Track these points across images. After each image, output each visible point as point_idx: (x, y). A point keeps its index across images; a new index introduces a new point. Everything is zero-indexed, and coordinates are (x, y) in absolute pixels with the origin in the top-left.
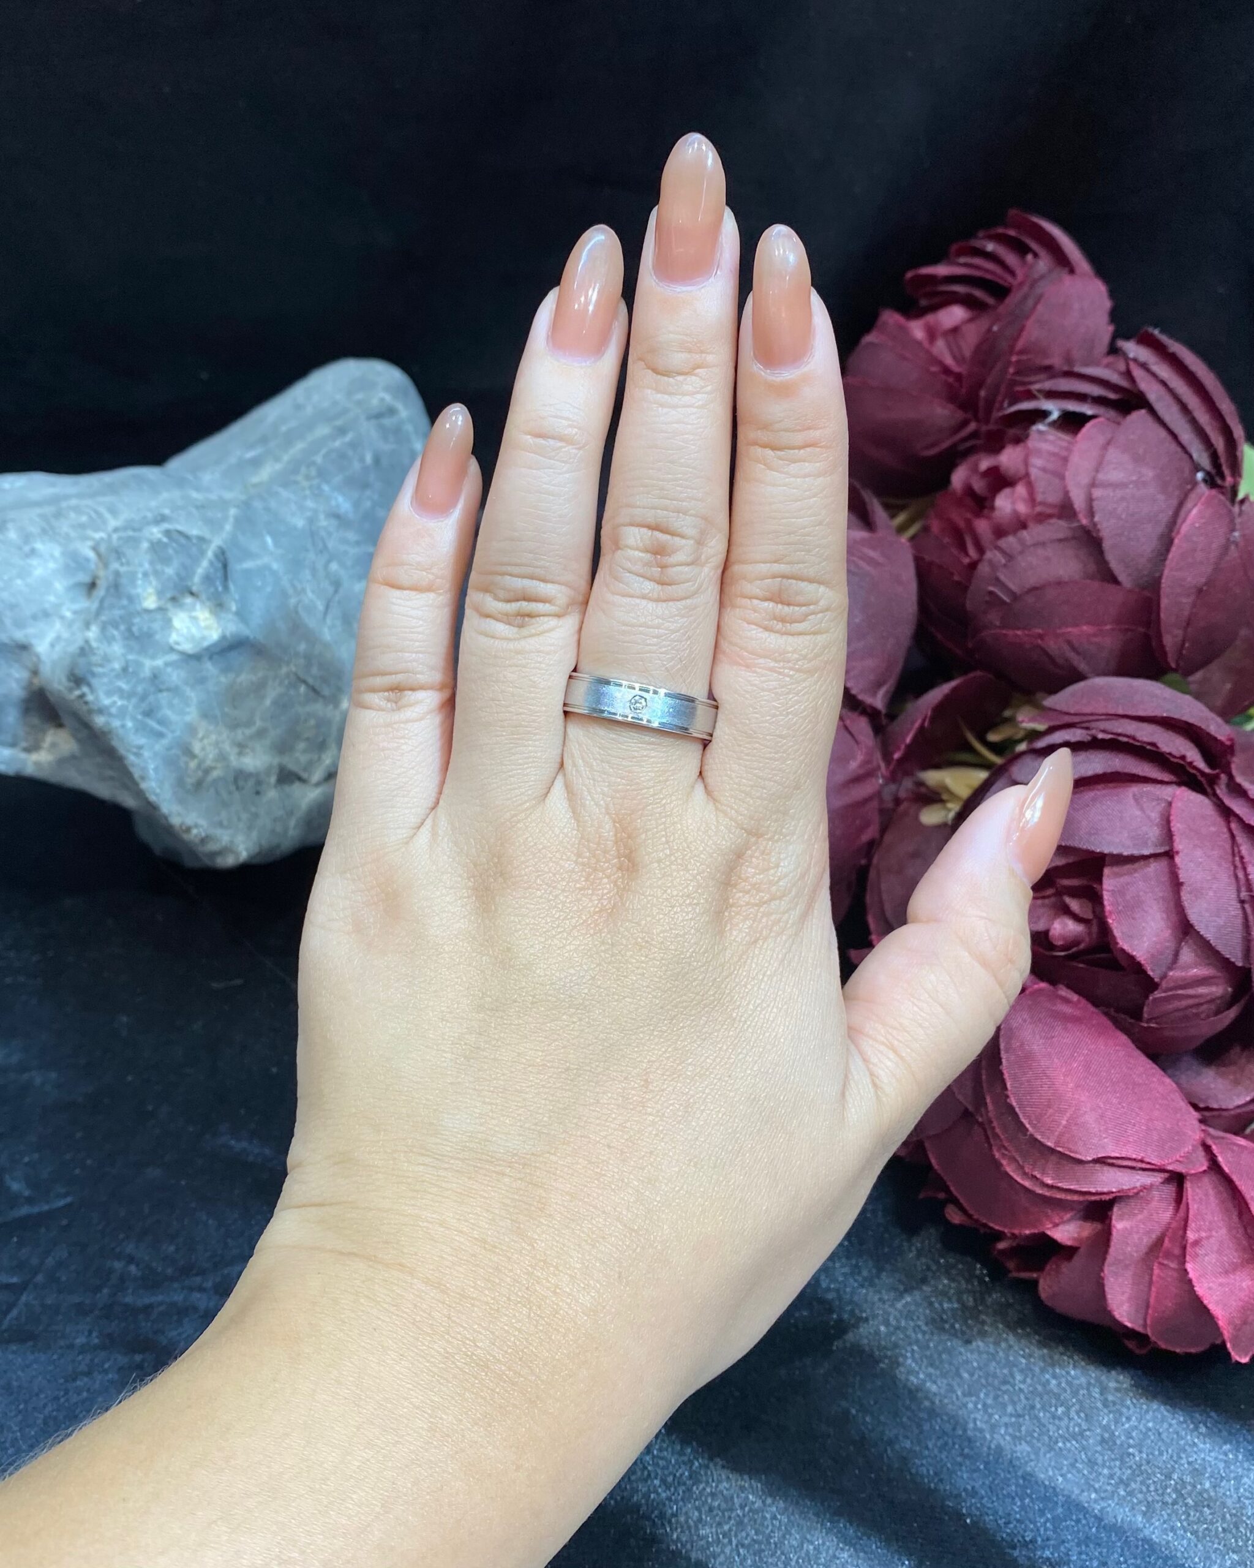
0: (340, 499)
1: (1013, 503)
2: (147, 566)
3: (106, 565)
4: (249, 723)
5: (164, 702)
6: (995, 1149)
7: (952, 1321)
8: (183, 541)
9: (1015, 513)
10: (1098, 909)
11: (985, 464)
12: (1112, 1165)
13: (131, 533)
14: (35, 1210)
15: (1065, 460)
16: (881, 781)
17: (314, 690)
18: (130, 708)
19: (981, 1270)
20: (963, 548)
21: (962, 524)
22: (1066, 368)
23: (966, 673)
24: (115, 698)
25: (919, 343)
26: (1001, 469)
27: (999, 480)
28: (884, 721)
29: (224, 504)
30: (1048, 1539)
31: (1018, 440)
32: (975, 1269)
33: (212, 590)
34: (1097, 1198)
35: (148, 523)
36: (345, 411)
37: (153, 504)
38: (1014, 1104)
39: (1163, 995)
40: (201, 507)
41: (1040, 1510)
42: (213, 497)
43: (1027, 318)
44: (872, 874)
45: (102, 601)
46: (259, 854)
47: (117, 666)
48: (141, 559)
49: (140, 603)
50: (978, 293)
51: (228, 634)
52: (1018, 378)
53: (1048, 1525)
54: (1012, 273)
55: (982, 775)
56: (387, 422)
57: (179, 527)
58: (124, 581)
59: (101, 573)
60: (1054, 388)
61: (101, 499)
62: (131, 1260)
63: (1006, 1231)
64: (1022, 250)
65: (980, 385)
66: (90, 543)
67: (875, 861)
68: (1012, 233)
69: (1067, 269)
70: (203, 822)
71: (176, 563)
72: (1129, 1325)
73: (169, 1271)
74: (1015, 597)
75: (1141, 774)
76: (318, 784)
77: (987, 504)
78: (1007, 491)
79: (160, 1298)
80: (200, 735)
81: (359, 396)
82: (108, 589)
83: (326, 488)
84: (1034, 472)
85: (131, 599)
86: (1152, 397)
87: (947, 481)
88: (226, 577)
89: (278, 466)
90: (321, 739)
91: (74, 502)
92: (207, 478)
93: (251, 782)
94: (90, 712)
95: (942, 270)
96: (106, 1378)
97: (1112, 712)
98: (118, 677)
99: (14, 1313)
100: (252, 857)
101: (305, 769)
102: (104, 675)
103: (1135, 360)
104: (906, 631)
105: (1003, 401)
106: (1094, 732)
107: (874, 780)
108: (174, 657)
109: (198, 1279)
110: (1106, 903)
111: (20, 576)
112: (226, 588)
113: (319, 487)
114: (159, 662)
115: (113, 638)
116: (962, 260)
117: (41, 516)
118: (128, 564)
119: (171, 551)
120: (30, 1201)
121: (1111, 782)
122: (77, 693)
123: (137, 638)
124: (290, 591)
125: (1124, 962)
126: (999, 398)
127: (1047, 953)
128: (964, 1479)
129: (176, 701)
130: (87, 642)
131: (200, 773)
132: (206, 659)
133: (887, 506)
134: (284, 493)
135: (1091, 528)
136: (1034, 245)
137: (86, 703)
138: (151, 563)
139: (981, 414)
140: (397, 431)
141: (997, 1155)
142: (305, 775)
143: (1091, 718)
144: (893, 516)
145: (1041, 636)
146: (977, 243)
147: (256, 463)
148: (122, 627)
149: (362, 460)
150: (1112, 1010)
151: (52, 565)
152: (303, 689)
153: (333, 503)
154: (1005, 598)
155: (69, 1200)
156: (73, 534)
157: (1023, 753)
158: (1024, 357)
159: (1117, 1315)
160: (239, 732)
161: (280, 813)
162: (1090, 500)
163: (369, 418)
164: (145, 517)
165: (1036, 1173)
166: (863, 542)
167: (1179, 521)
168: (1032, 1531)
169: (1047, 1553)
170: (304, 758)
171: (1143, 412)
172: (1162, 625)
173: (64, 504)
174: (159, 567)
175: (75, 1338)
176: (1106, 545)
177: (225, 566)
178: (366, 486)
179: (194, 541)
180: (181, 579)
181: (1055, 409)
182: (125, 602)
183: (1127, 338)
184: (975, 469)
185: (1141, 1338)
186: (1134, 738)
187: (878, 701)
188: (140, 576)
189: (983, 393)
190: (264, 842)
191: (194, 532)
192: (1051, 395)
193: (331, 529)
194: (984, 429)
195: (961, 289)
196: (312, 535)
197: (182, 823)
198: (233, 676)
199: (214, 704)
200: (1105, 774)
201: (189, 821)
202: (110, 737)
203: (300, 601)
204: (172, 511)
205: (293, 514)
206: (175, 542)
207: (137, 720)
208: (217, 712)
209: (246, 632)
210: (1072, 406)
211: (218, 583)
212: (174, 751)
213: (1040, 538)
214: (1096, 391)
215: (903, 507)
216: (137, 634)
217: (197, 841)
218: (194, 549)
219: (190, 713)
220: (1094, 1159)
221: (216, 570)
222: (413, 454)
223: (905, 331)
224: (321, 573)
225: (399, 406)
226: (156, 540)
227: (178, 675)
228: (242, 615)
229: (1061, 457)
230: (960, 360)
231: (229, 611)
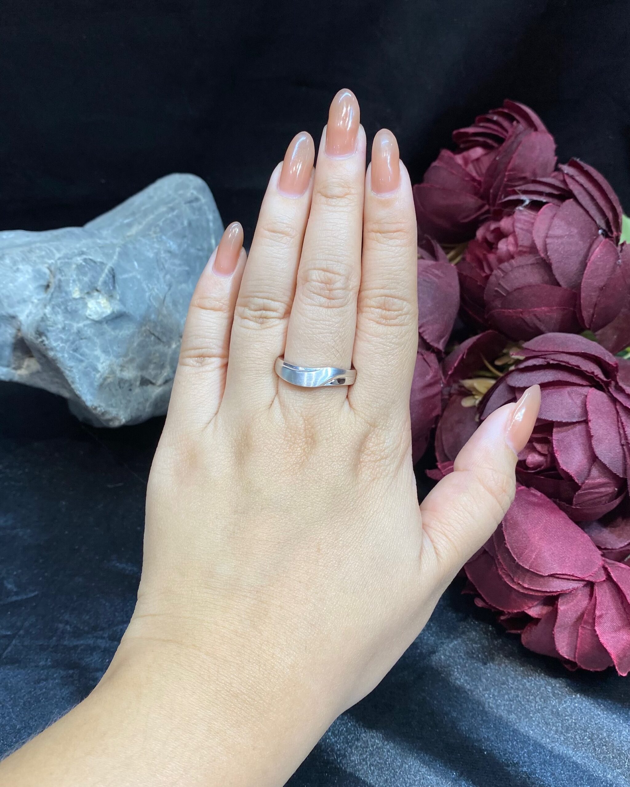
0: (171, 243)
1: (507, 246)
2: (75, 276)
3: (54, 277)
4: (126, 355)
5: (83, 345)
6: (499, 570)
7: (477, 653)
8: (93, 264)
9: (508, 251)
10: (550, 449)
11: (493, 226)
12: (558, 578)
13: (67, 260)
14: (19, 598)
15: (533, 224)
16: (442, 385)
17: (159, 339)
18: (67, 347)
19: (492, 627)
20: (482, 269)
21: (481, 256)
22: (533, 178)
23: (483, 331)
24: (59, 343)
25: (459, 166)
26: (501, 229)
27: (500, 234)
28: (443, 356)
29: (113, 246)
30: (525, 762)
31: (510, 214)
32: (489, 627)
33: (107, 288)
34: (550, 594)
35: (76, 255)
36: (174, 199)
37: (78, 245)
38: (509, 547)
39: (583, 492)
40: (102, 247)
41: (521, 747)
42: (108, 242)
43: (514, 153)
44: (438, 432)
45: (52, 294)
46: (131, 420)
47: (60, 326)
48: (72, 273)
49: (71, 295)
50: (490, 141)
51: (115, 311)
52: (509, 183)
53: (525, 755)
54: (506, 131)
55: (493, 382)
56: (195, 205)
57: (91, 257)
58: (63, 284)
59: (52, 280)
60: (526, 189)
61: (51, 243)
62: (67, 623)
63: (505, 611)
64: (511, 119)
65: (490, 187)
66: (46, 265)
67: (439, 425)
68: (506, 111)
69: (533, 129)
70: (103, 404)
71: (89, 275)
72: (567, 657)
73: (86, 629)
74: (508, 293)
75: (571, 381)
76: (160, 386)
77: (494, 246)
78: (504, 240)
79: (82, 642)
80: (101, 361)
81: (181, 192)
82: (55, 288)
84: (517, 230)
85: (67, 293)
86: (576, 192)
87: (474, 235)
88: (114, 282)
89: (141, 227)
90: (162, 363)
91: (38, 245)
92: (105, 233)
93: (127, 385)
94: (47, 349)
95: (471, 130)
96: (55, 682)
97: (557, 350)
98: (60, 332)
99: (9, 649)
100: (127, 422)
101: (154, 378)
102: (54, 331)
103: (567, 174)
104: (453, 310)
105: (502, 195)
106: (548, 360)
107: (438, 385)
108: (88, 322)
109: (101, 633)
110: (554, 446)
111: (12, 282)
112: (114, 287)
113: (161, 237)
114: (81, 325)
115: (58, 313)
116: (481, 124)
117: (21, 252)
118: (65, 275)
119: (86, 269)
120: (17, 594)
121: (557, 385)
122: (40, 340)
123: (70, 313)
124: (147, 289)
125: (563, 475)
126: (500, 193)
127: (525, 471)
128: (484, 733)
129: (89, 344)
130: (45, 314)
131: (101, 380)
132: (104, 323)
133: (444, 248)
134: (143, 240)
135: (546, 259)
136: (518, 117)
137: (44, 345)
138: (77, 275)
139: (491, 201)
140: (200, 209)
141: (500, 573)
142: (154, 381)
143: (546, 353)
144: (447, 253)
145: (521, 313)
146: (489, 116)
147: (130, 225)
148: (63, 307)
149: (182, 224)
150: (558, 500)
151: (27, 276)
152: (153, 338)
153: (168, 245)
154: (503, 294)
155: (36, 593)
156: (38, 261)
157: (513, 371)
158: (511, 173)
159: (561, 654)
160: (121, 359)
161: (141, 400)
162: (545, 245)
163: (186, 203)
164: (74, 252)
165: (520, 582)
166: (432, 266)
167: (590, 254)
168: (517, 758)
169: (525, 769)
170: (153, 373)
171: (572, 200)
172: (582, 306)
173: (33, 246)
174: (81, 277)
175: (39, 662)
176: (554, 267)
177: (114, 277)
178: (184, 237)
179: (98, 264)
180: (92, 283)
181: (527, 199)
182: (64, 295)
183: (564, 163)
185: (573, 664)
186: (568, 363)
187: (440, 346)
188: (71, 281)
189: (491, 191)
190: (134, 415)
191: (99, 260)
192: (525, 192)
193: (167, 258)
194: (492, 209)
195: (480, 139)
196: (157, 261)
197: (93, 405)
198: (117, 331)
199: (109, 346)
200: (553, 381)
201: (96, 404)
202: (56, 362)
203: (151, 294)
204: (87, 250)
205: (148, 251)
206: (89, 265)
207: (70, 353)
208: (110, 349)
209: (124, 310)
210: (536, 198)
211: (110, 285)
212: (88, 369)
213: (521, 264)
214: (548, 190)
215: (452, 249)
216: (70, 311)
217: (100, 414)
218: (98, 268)
219: (96, 350)
220: (549, 575)
221: (109, 279)
222: (208, 221)
223: (452, 159)
224: (162, 280)
225: (201, 197)
226: (79, 264)
227: (91, 331)
228: (122, 301)
229: (530, 223)
230: (480, 174)
231: (115, 299)
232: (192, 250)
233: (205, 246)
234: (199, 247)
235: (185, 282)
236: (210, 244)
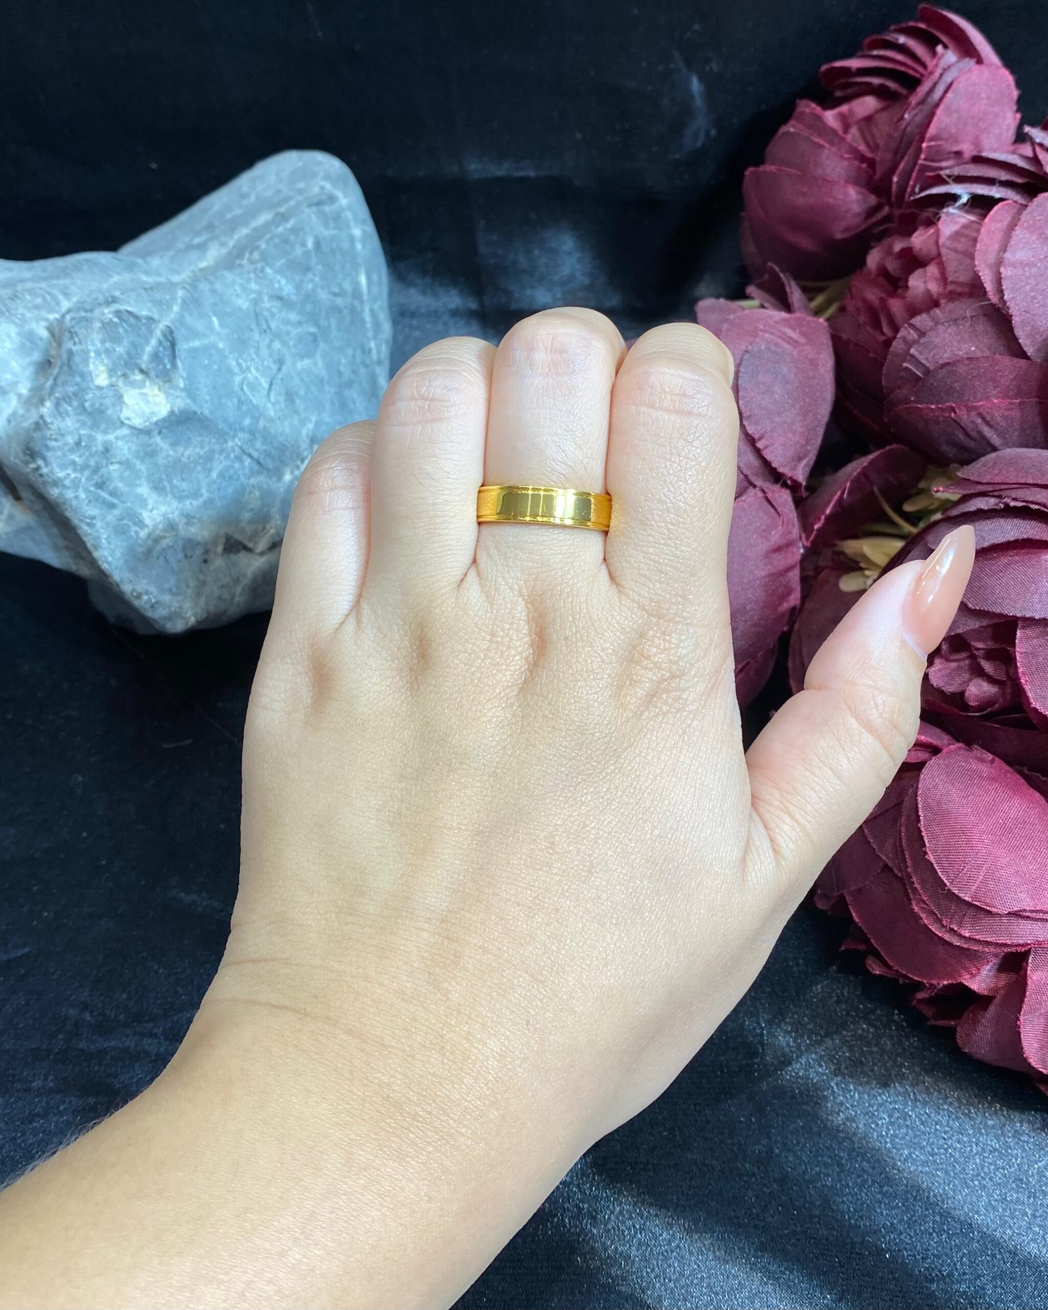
0: (283, 282)
1: (925, 282)
2: (99, 345)
3: (59, 345)
4: (196, 495)
5: (115, 475)
6: (914, 903)
8: (132, 320)
9: (928, 292)
10: (1011, 671)
11: (898, 246)
12: (1028, 918)
13: (83, 314)
15: (975, 240)
16: (802, 551)
17: (259, 463)
18: (83, 480)
19: (898, 1015)
20: (877, 326)
21: (877, 303)
22: (975, 153)
23: (883, 447)
24: (69, 471)
25: (834, 131)
26: (914, 250)
27: (912, 261)
28: (805, 493)
29: (172, 286)
30: (964, 1274)
31: (929, 223)
32: (893, 1014)
33: (161, 367)
34: (1013, 950)
35: (100, 305)
36: (287, 199)
37: (105, 286)
38: (933, 860)
40: (151, 289)
41: (956, 1245)
42: (162, 280)
43: (937, 105)
44: (794, 639)
45: (55, 379)
46: (207, 619)
47: (70, 440)
48: (94, 340)
49: (92, 380)
50: (892, 85)
51: (176, 410)
52: (929, 164)
53: (965, 1260)
54: (924, 66)
55: (899, 544)
56: (327, 209)
57: (130, 309)
58: (77, 359)
59: (55, 352)
60: (962, 174)
61: (55, 282)
62: (85, 1007)
63: (925, 982)
64: (931, 42)
65: (892, 171)
66: (43, 324)
67: (797, 626)
68: (922, 26)
69: (975, 60)
70: (151, 588)
71: (126, 343)
73: (122, 1018)
74: (927, 372)
76: (262, 554)
77: (901, 283)
78: (919, 271)
79: (113, 1043)
80: (150, 507)
81: (301, 185)
82: (61, 367)
83: (268, 270)
84: (943, 251)
85: (82, 375)
87: (864, 263)
88: (174, 356)
89: (224, 251)
91: (29, 285)
92: (155, 262)
93: (199, 551)
94: (45, 483)
95: (854, 63)
96: (61, 1120)
97: (1023, 481)
98: (71, 450)
100: (199, 623)
101: (250, 539)
102: (58, 447)
103: (1041, 145)
104: (824, 410)
105: (914, 187)
106: (1006, 500)
107: (795, 550)
108: (125, 431)
109: (151, 1025)
110: (1018, 664)
112: (174, 365)
113: (262, 271)
115: (68, 415)
116: (875, 53)
118: (80, 342)
119: (121, 330)
121: (1023, 549)
122: (33, 466)
123: (90, 414)
124: (236, 370)
125: (1035, 720)
126: (911, 183)
127: (962, 713)
128: (884, 1217)
129: (127, 474)
130: (42, 417)
131: (150, 542)
132: (155, 433)
133: (805, 290)
134: (229, 276)
135: (1000, 306)
136: (944, 38)
137: (41, 475)
138: (103, 342)
139: (893, 199)
140: (337, 218)
141: (916, 909)
142: (250, 545)
143: (1003, 487)
144: (811, 299)
145: (953, 410)
146: (890, 37)
147: (202, 247)
148: (75, 404)
149: (304, 245)
150: (1025, 769)
151: (8, 345)
152: (247, 462)
153: (277, 286)
154: (919, 374)
155: (26, 950)
156: (28, 315)
157: (937, 523)
158: (933, 143)
159: (1033, 1064)
160: (188, 503)
161: (226, 580)
162: (998, 279)
163: (309, 206)
164: (96, 299)
165: (953, 926)
166: (784, 320)
168: (949, 1265)
169: (963, 1287)
170: (249, 529)
173: (19, 287)
174: (108, 345)
175: (32, 1082)
176: (1016, 321)
177: (173, 345)
178: (307, 269)
179: (144, 321)
180: (131, 356)
181: (964, 192)
182: (78, 379)
183: (1033, 125)
184: (889, 252)
187: (800, 474)
188: (92, 354)
189: (895, 179)
190: (212, 609)
191: (144, 313)
192: (960, 180)
193: (274, 310)
194: (897, 212)
195: (876, 81)
196: (257, 316)
197: (134, 590)
198: (180, 449)
199: (164, 477)
200: (1016, 541)
201: (139, 589)
202: (64, 507)
203: (244, 379)
204: (122, 294)
205: (238, 296)
206: (125, 322)
207: (90, 491)
208: (166, 483)
209: (194, 408)
210: (982, 190)
211: (166, 361)
212: (125, 522)
213: (954, 316)
214: (1004, 176)
215: (820, 290)
216: (89, 410)
217: (147, 606)
218: (143, 328)
219: (139, 485)
220: (1009, 913)
221: (165, 348)
222: (352, 239)
223: (819, 118)
224: (264, 352)
225: (339, 194)
226: (106, 321)
227: (129, 449)
228: (190, 391)
229: (969, 236)
230: (874, 147)
231: (177, 388)
232: (323, 296)
233: (347, 286)
234: (336, 290)
235: (309, 355)
236: (357, 284)
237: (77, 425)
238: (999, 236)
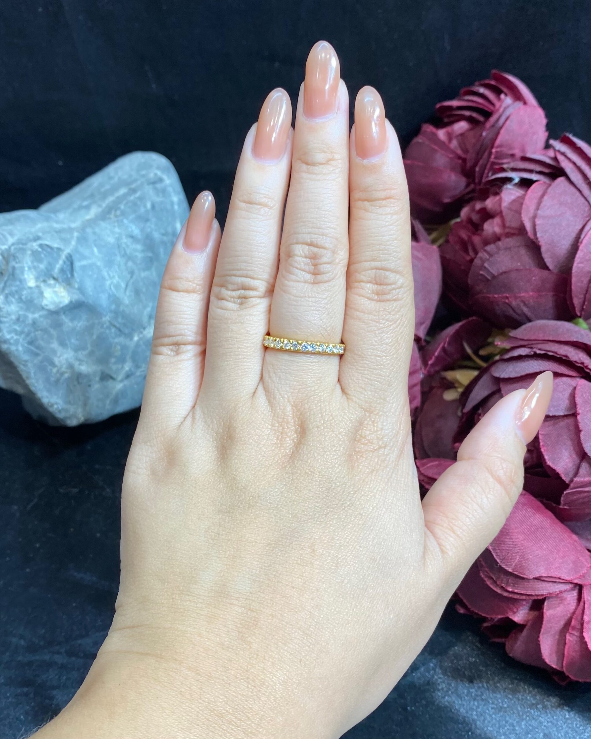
0: (134, 227)
1: (493, 227)
2: (30, 263)
3: (7, 263)
4: (85, 348)
5: (39, 337)
8: (49, 250)
9: (494, 232)
11: (478, 207)
12: (544, 581)
13: (21, 246)
15: (522, 204)
17: (120, 330)
18: (21, 340)
20: (466, 251)
21: (466, 238)
22: (522, 156)
23: (467, 318)
24: (13, 335)
25: (443, 143)
26: (487, 209)
27: (486, 215)
29: (71, 230)
31: (496, 194)
33: (65, 276)
34: (535, 598)
35: (31, 241)
36: (135, 180)
37: (34, 230)
39: (571, 491)
40: (59, 232)
42: (65, 226)
43: (501, 128)
45: (5, 283)
46: (90, 418)
47: (14, 317)
48: (27, 261)
49: (26, 284)
50: (475, 115)
51: (73, 300)
52: (496, 161)
54: (494, 106)
55: (476, 373)
56: (158, 186)
57: (47, 243)
58: (18, 272)
59: (6, 268)
60: (515, 167)
61: (5, 228)
62: (21, 637)
63: (488, 616)
64: (498, 92)
65: (476, 164)
68: (493, 83)
69: (522, 102)
70: (60, 401)
71: (45, 262)
72: (554, 667)
73: (42, 643)
74: (493, 277)
75: (560, 372)
76: (121, 381)
77: (480, 227)
78: (490, 221)
79: (37, 657)
81: (144, 172)
82: (8, 276)
83: (125, 221)
84: (504, 211)
85: (21, 281)
86: (567, 170)
87: (459, 215)
88: (72, 270)
89: (100, 210)
90: (123, 357)
92: (61, 216)
93: (85, 380)
95: (455, 103)
97: (545, 339)
98: (14, 323)
100: (86, 420)
101: (115, 373)
102: (7, 321)
103: (559, 151)
105: (488, 173)
106: (535, 350)
108: (44, 313)
112: (72, 275)
113: (122, 221)
114: (36, 315)
115: (12, 303)
116: (466, 98)
118: (20, 262)
119: (43, 256)
123: (25, 303)
124: (107, 277)
125: (550, 473)
126: (486, 171)
129: (46, 336)
131: (58, 375)
132: (62, 313)
133: (426, 229)
134: (103, 224)
135: (535, 240)
136: (505, 90)
138: (32, 262)
139: (477, 180)
140: (164, 191)
141: (483, 576)
142: (114, 376)
143: (534, 342)
144: (429, 235)
145: (508, 298)
146: (474, 88)
147: (88, 208)
148: (17, 297)
149: (145, 206)
150: (544, 499)
152: (113, 330)
153: (130, 230)
154: (489, 278)
157: (498, 360)
158: (498, 149)
159: (548, 662)
160: (80, 353)
161: (102, 396)
162: (534, 225)
163: (148, 184)
164: (29, 237)
165: (503, 585)
167: (582, 237)
170: (114, 367)
171: (563, 178)
172: (573, 292)
174: (35, 264)
176: (543, 249)
177: (72, 264)
178: (147, 220)
179: (55, 250)
180: (48, 270)
181: (516, 177)
182: (18, 283)
183: (555, 139)
184: (473, 209)
186: (556, 353)
188: (26, 269)
189: (477, 169)
190: (93, 413)
191: (55, 245)
192: (514, 170)
193: (129, 244)
194: (478, 188)
195: (467, 113)
196: (119, 247)
197: (49, 402)
198: (76, 323)
201: (52, 401)
202: (9, 355)
203: (112, 283)
204: (44, 234)
205: (108, 236)
206: (45, 251)
207: (25, 347)
208: (67, 342)
209: (83, 299)
210: (525, 175)
211: (67, 273)
212: (45, 363)
213: (509, 246)
214: (538, 168)
215: (434, 230)
216: (25, 300)
217: (56, 411)
218: (55, 255)
219: (53, 343)
220: (533, 578)
221: (67, 266)
222: (172, 203)
223: (435, 135)
224: (123, 267)
225: (165, 177)
226: (35, 250)
227: (47, 322)
228: (81, 290)
229: (519, 202)
230: (466, 151)
231: (74, 288)
232: (156, 235)
233: (170, 230)
234: (163, 231)
235: (148, 268)
236: (175, 229)
237: (17, 309)
238: (535, 201)
